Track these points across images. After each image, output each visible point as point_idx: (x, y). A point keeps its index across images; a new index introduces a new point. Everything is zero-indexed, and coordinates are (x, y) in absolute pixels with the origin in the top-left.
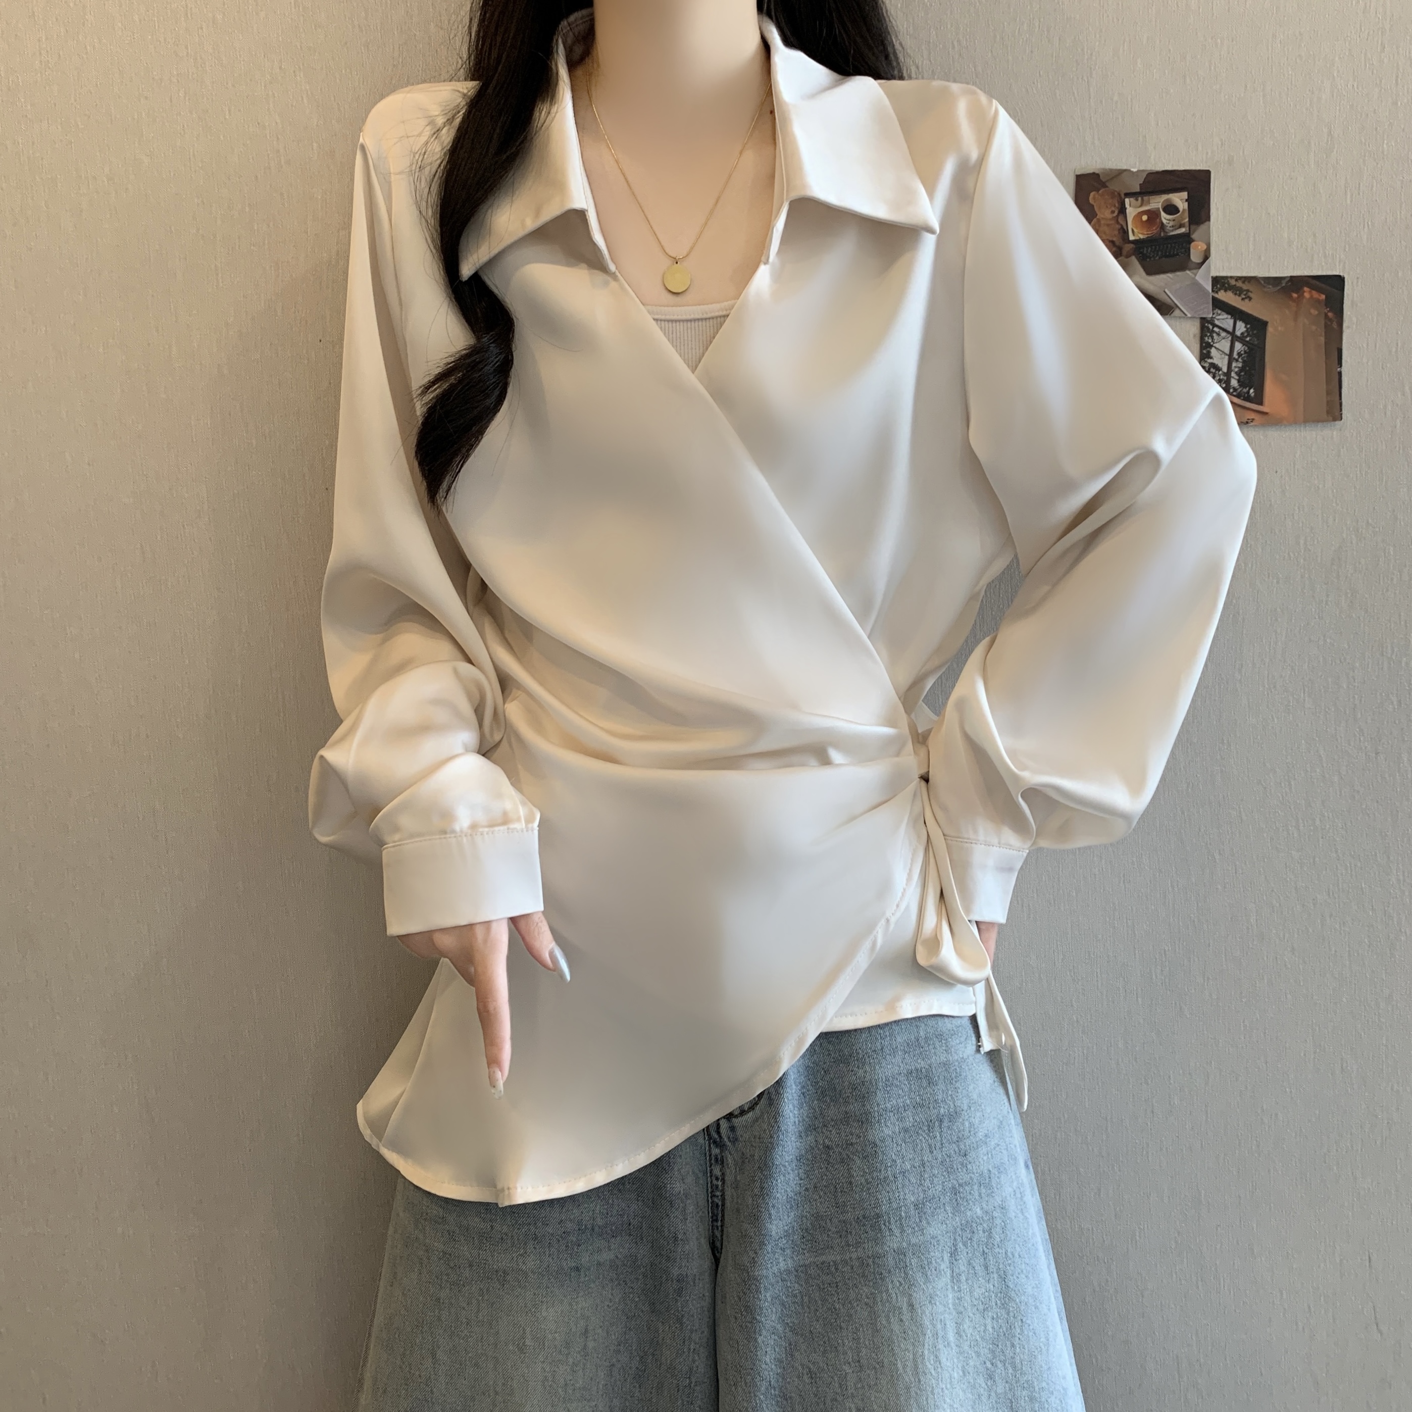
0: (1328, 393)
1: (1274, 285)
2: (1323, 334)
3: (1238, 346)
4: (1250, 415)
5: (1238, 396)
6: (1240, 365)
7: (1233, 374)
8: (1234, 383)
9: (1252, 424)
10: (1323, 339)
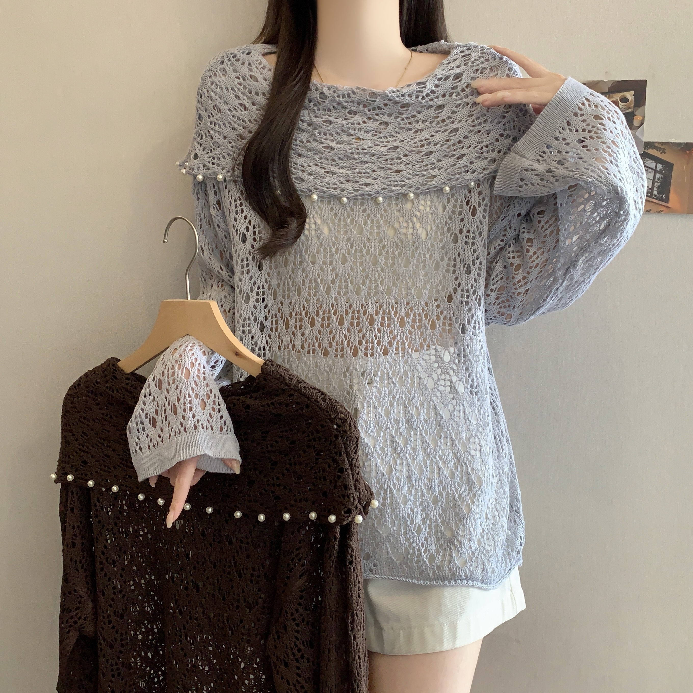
1: (677, 147)
3: (658, 175)
4: (661, 208)
5: (656, 199)
6: (659, 184)
7: (655, 188)
8: (655, 192)
9: (662, 213)
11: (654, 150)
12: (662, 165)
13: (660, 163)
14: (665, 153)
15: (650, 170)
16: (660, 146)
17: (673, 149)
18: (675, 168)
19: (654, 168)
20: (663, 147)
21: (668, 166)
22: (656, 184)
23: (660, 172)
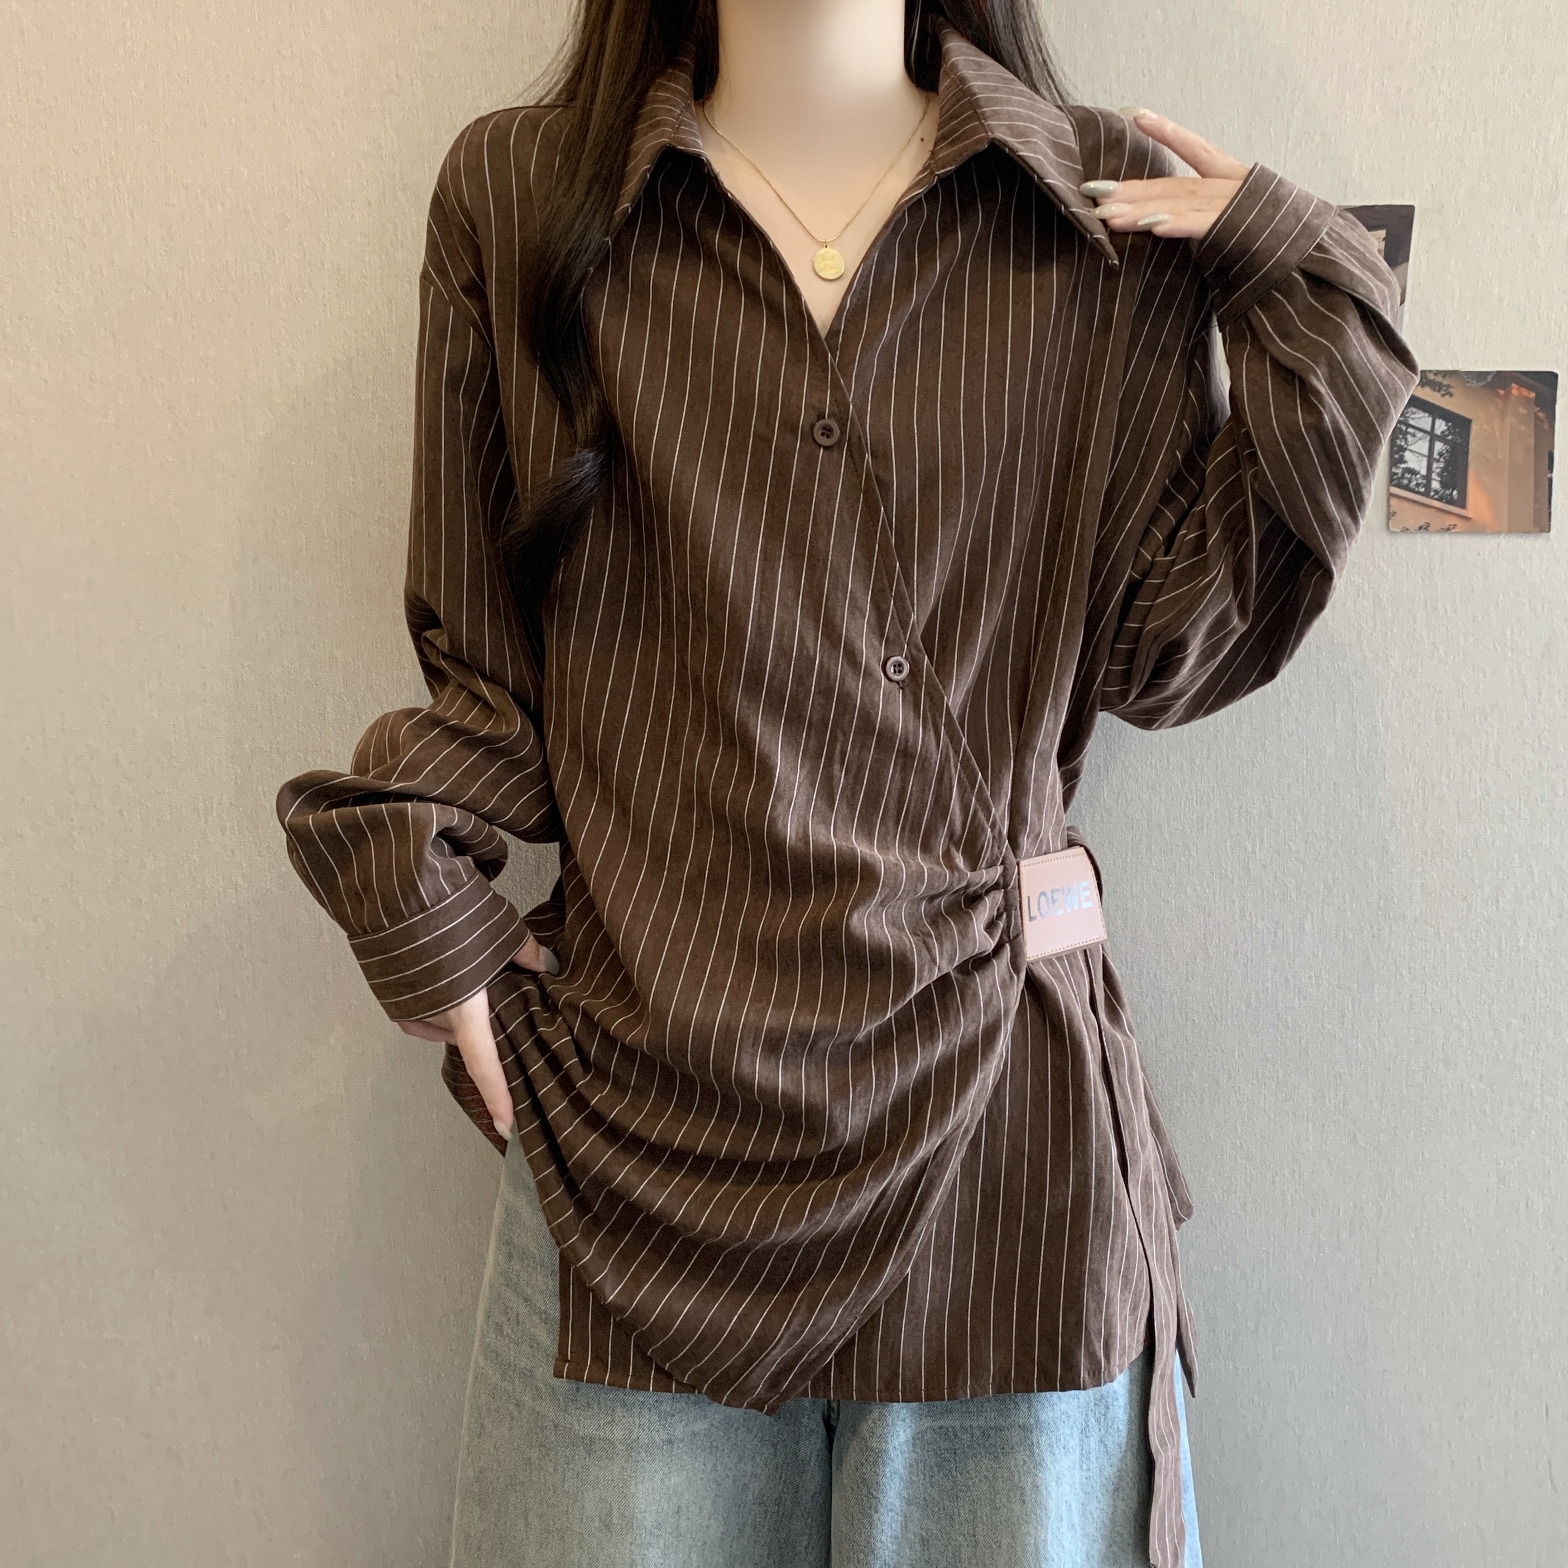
0: (1536, 501)
1: (1479, 380)
2: (1533, 435)
3: (1439, 446)
4: (1452, 520)
5: (1440, 500)
6: (1442, 465)
7: (1434, 476)
8: (1435, 485)
9: (1453, 531)
10: (1532, 441)
11: (1427, 389)
12: (1447, 421)
13: (1441, 418)
14: (1451, 395)
15: (1420, 434)
16: (1439, 379)
17: (1468, 385)
18: (1474, 428)
19: (1428, 428)
20: (1445, 382)
21: (1460, 425)
22: (1435, 465)
23: (1442, 438)
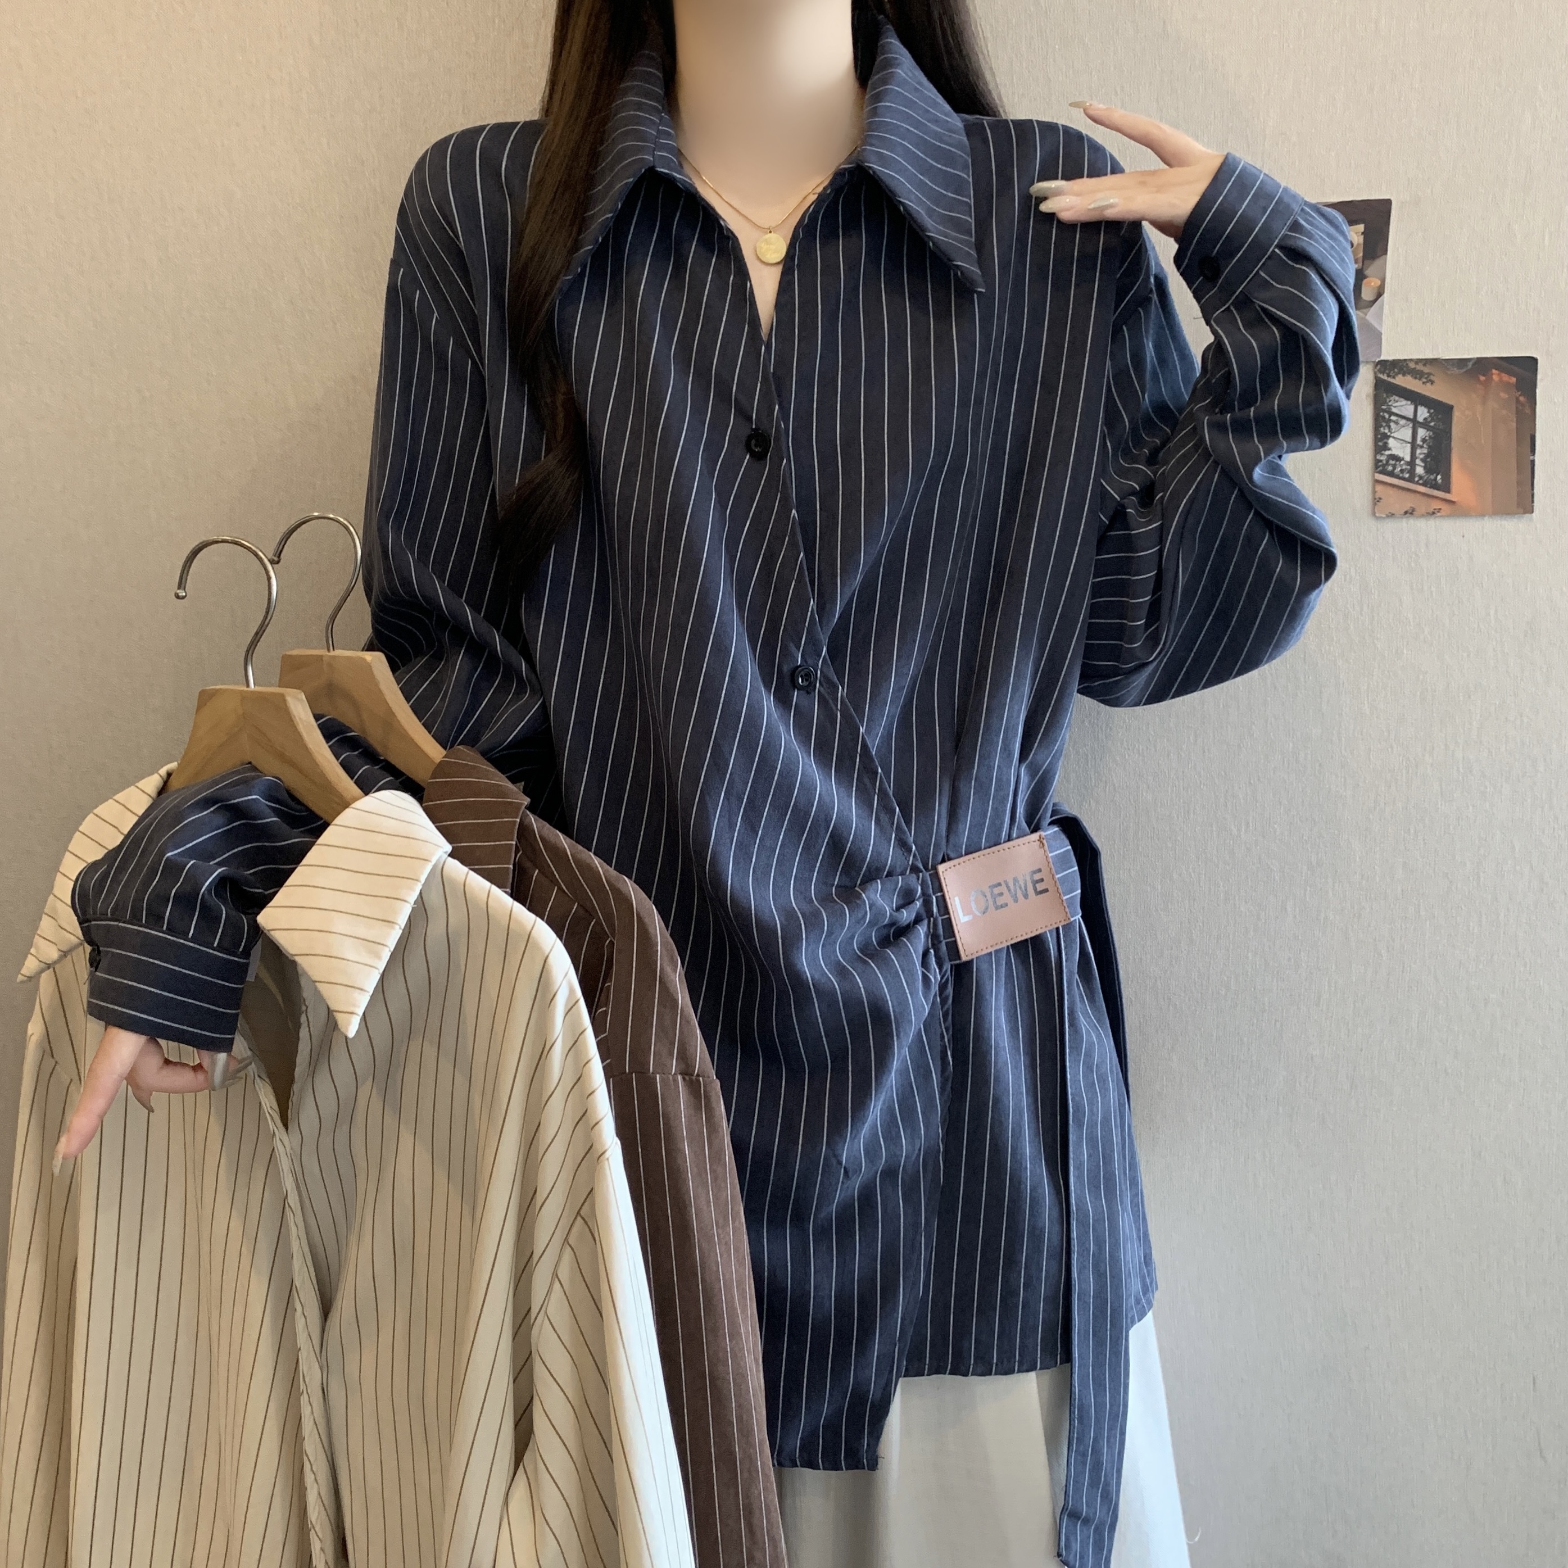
0: (1521, 482)
1: (1459, 368)
2: (1515, 419)
3: (1422, 432)
4: (1436, 505)
5: (1424, 485)
6: (1425, 451)
7: (1418, 462)
8: (1420, 470)
9: (1439, 514)
10: (1514, 425)
11: (1409, 378)
12: (1429, 407)
13: (1422, 405)
14: (1432, 382)
15: (1402, 422)
16: (1420, 367)
17: (1449, 372)
18: (1456, 414)
19: (1411, 417)
20: (1426, 370)
21: (1442, 412)
22: (1418, 451)
23: (1425, 425)
